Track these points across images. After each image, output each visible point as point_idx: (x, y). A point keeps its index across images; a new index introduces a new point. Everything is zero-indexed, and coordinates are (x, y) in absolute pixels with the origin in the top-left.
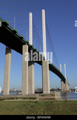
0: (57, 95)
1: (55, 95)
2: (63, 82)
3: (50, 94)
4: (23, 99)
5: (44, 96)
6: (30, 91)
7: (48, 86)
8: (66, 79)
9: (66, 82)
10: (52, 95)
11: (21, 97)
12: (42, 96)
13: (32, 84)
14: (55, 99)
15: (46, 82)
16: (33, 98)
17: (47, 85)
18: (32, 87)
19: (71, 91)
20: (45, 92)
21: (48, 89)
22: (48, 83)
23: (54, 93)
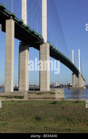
0: (58, 93)
1: (55, 93)
2: (75, 75)
3: (48, 92)
4: (6, 98)
5: (40, 94)
6: (22, 87)
7: (48, 81)
8: (80, 72)
9: (80, 75)
10: (52, 93)
11: (4, 95)
12: (38, 94)
13: (25, 77)
14: (55, 98)
15: (45, 75)
16: (20, 96)
17: (46, 79)
18: (25, 82)
19: (86, 88)
20: (42, 89)
21: (47, 84)
22: (47, 77)
23: (54, 90)
